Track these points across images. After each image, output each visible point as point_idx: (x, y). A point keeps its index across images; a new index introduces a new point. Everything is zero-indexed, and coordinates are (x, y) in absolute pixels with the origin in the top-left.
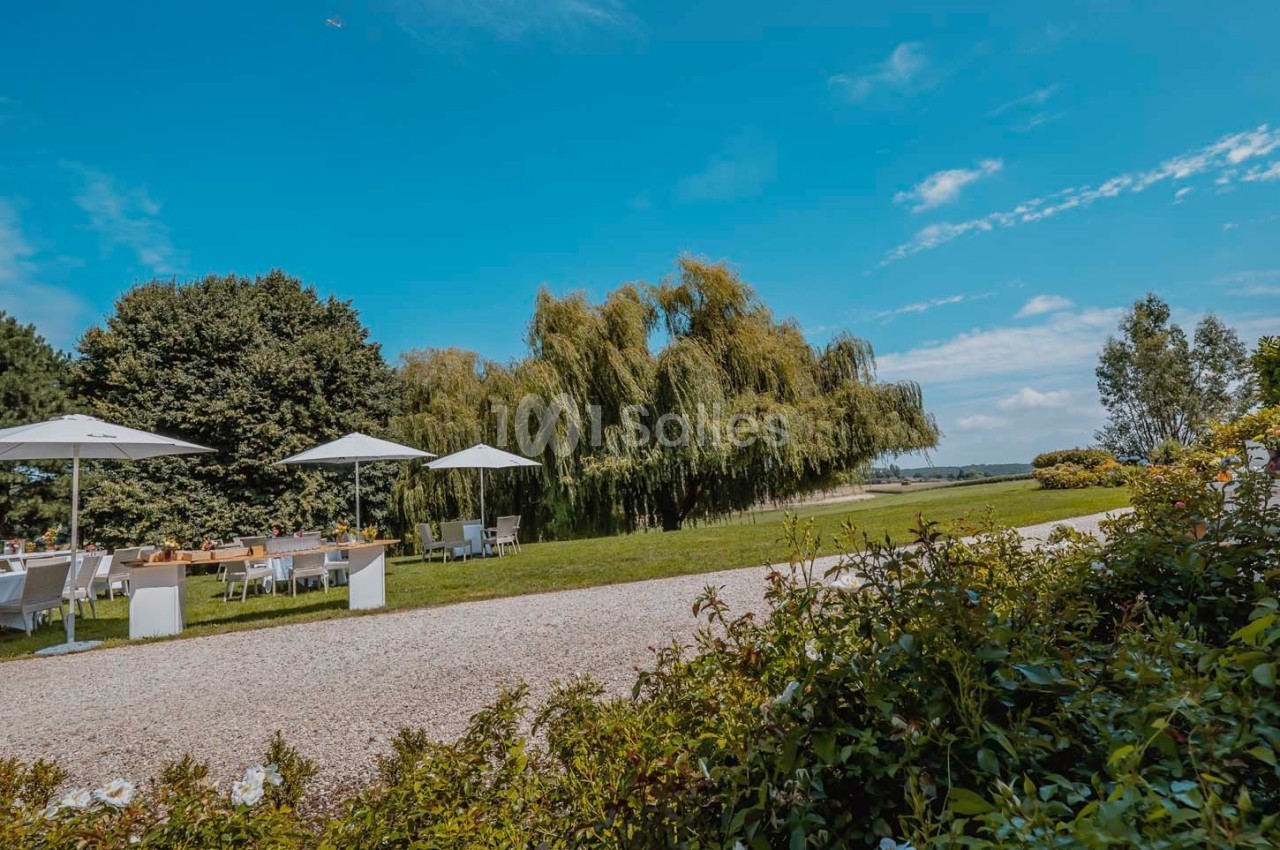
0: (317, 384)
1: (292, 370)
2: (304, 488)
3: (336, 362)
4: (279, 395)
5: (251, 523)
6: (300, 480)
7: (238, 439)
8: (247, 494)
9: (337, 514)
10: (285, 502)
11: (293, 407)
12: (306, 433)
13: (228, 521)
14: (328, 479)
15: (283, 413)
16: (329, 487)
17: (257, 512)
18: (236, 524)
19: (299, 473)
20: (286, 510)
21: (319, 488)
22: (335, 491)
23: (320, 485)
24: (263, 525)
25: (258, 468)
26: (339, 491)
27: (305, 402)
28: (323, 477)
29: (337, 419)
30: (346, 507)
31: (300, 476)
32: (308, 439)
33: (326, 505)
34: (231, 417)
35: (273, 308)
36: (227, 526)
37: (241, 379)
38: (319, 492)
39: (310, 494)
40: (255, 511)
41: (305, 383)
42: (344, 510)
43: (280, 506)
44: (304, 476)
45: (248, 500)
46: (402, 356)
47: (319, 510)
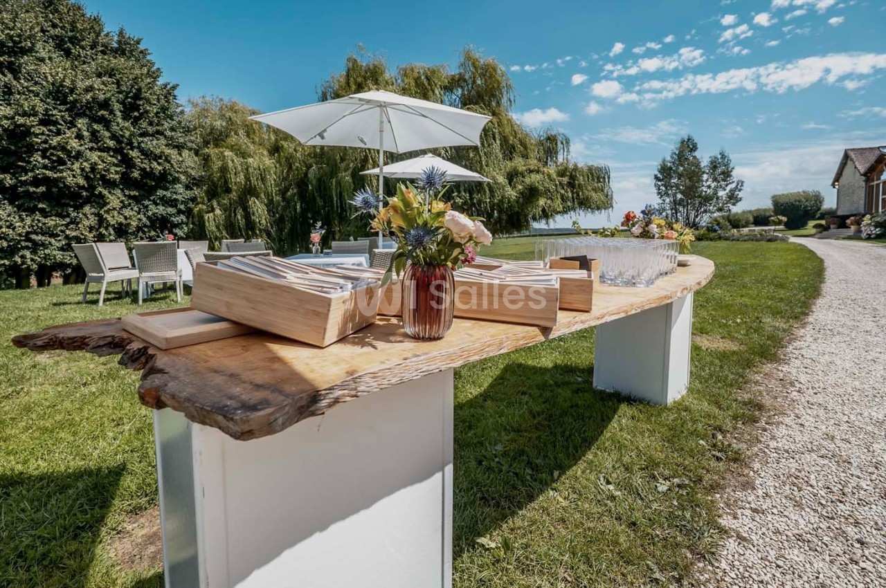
0: (117, 107)
1: (90, 89)
2: (106, 204)
3: (139, 90)
4: (76, 110)
5: (46, 233)
6: (101, 196)
7: (31, 149)
8: (40, 206)
9: (139, 229)
10: (85, 215)
11: (89, 126)
12: (108, 152)
13: (20, 230)
14: (130, 197)
15: (79, 130)
16: (130, 204)
17: (53, 223)
18: (28, 233)
19: (100, 189)
20: (86, 223)
21: (122, 205)
22: (136, 208)
23: (122, 202)
24: (59, 235)
25: (56, 180)
26: (140, 209)
27: (107, 123)
28: (125, 196)
29: (139, 143)
30: (148, 223)
31: (100, 192)
32: (109, 158)
33: (129, 221)
34: (22, 125)
35: (54, 26)
36: (20, 235)
37: (27, 87)
38: (122, 208)
39: (114, 209)
40: (51, 222)
41: (105, 105)
42: (145, 226)
43: (81, 219)
44: (105, 192)
45: (42, 211)
46: (189, 101)
47: (121, 224)
